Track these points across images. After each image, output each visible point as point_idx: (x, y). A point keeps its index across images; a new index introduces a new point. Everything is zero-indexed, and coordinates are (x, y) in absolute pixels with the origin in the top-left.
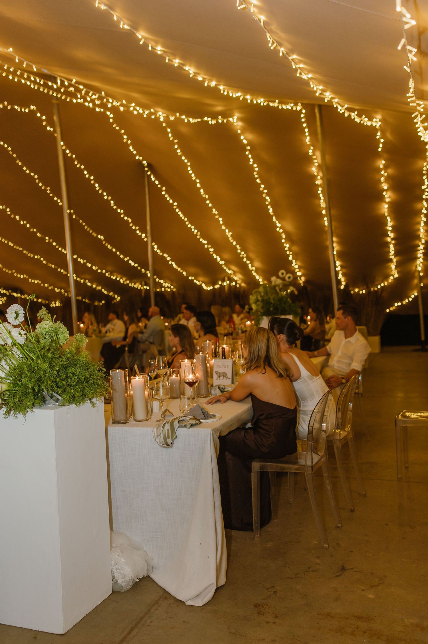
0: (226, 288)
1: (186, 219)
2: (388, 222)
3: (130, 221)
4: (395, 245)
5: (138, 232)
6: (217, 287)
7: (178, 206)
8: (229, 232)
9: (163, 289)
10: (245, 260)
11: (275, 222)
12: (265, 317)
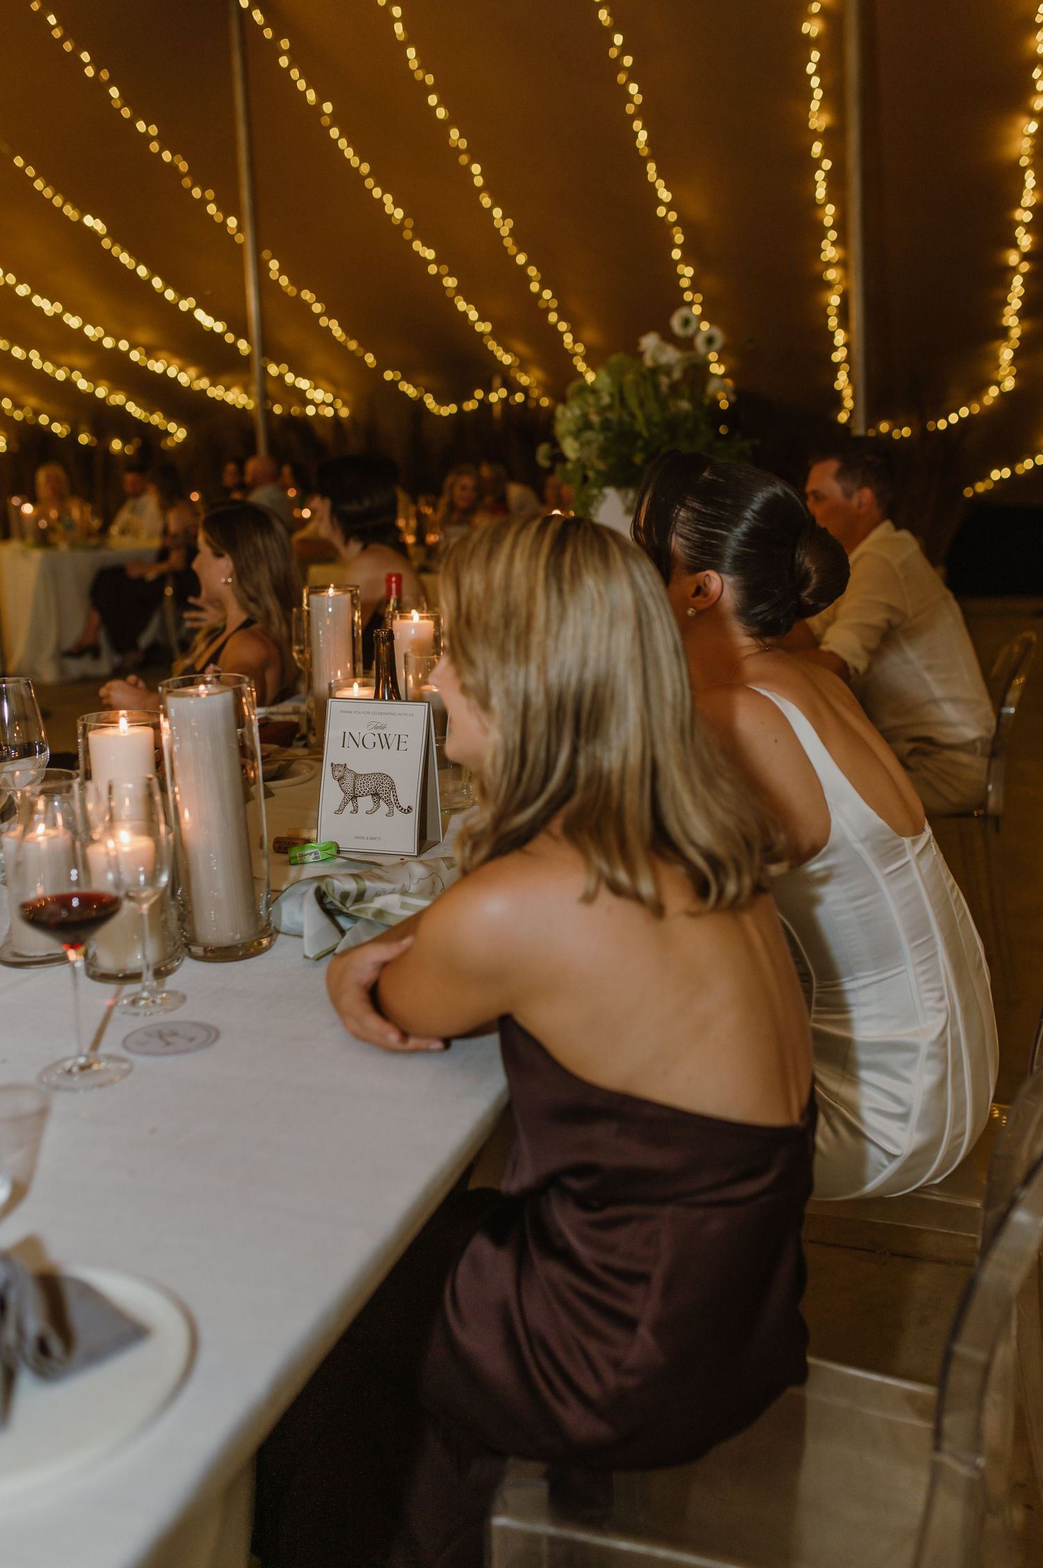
0: (497, 411)
1: (365, 168)
2: (1025, 192)
3: (183, 166)
4: (1028, 279)
5: (212, 209)
6: (470, 406)
7: (336, 119)
8: (504, 217)
9: (310, 411)
10: (553, 317)
11: (653, 184)
12: (610, 492)
